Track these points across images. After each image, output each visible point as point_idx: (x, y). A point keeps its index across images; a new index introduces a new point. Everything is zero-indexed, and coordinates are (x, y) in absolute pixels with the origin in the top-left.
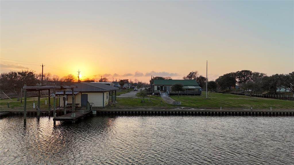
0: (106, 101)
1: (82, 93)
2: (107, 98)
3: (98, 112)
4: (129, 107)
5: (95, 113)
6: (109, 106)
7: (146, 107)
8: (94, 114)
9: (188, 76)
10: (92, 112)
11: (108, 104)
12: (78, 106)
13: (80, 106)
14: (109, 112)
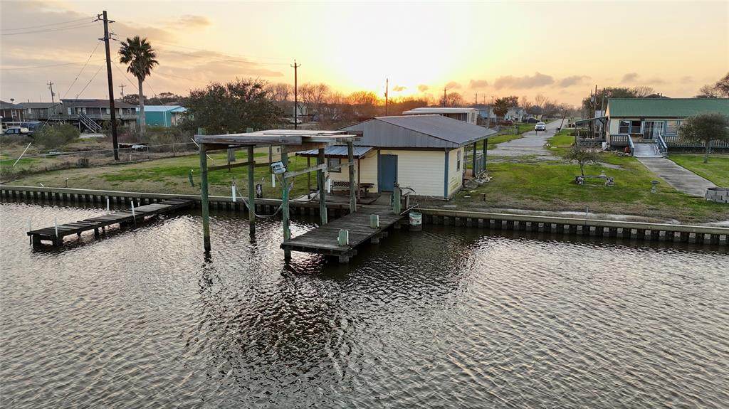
0: (456, 177)
1: (383, 152)
2: (458, 167)
3: (428, 216)
4: (534, 204)
5: (417, 220)
6: (463, 193)
7: (595, 205)
8: (414, 223)
9: (719, 85)
10: (407, 217)
11: (460, 185)
12: (370, 190)
13: (375, 190)
14: (464, 219)
